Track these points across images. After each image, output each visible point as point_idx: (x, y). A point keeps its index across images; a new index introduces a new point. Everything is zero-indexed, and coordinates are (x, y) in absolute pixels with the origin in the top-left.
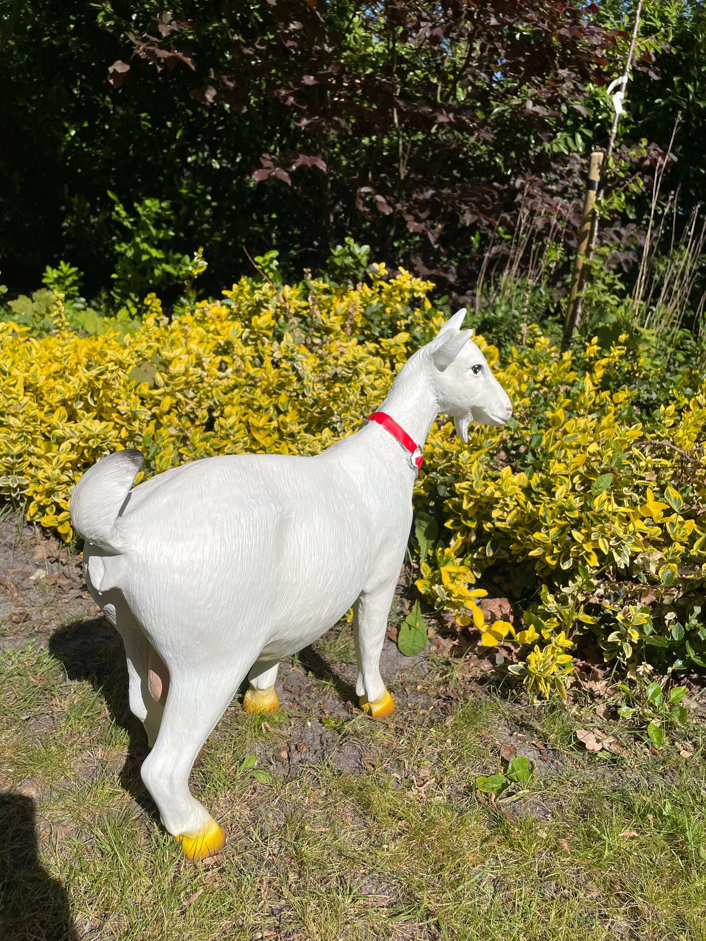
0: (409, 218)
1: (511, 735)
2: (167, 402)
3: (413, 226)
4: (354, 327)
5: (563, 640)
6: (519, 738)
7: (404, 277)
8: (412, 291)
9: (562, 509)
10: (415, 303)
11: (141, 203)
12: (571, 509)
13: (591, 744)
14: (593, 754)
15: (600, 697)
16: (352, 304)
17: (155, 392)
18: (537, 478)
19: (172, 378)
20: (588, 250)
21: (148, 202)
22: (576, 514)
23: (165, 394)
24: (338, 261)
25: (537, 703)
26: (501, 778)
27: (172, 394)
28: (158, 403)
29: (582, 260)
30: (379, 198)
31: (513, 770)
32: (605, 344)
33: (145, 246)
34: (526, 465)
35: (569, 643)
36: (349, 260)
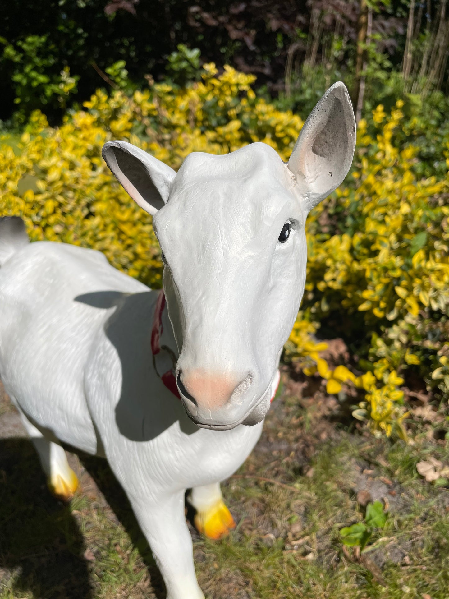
0: (230, 28)
1: (362, 472)
2: (50, 205)
3: (234, 34)
4: (196, 120)
5: (394, 379)
6: (368, 476)
7: (230, 74)
8: (238, 85)
9: (386, 270)
10: (242, 95)
11: (23, 40)
12: (394, 269)
13: (431, 476)
14: (432, 483)
15: (429, 423)
16: (192, 102)
17: (39, 198)
18: (358, 238)
19: (51, 184)
20: (366, 38)
21: (30, 39)
22: (398, 273)
23: (47, 199)
24: (175, 67)
25: (378, 434)
26: (361, 526)
27: (53, 197)
28: (42, 207)
29: (362, 46)
30: (206, 15)
31: (371, 518)
32: (388, 111)
33: (33, 74)
34: (346, 228)
35: (400, 381)
36: (184, 65)
